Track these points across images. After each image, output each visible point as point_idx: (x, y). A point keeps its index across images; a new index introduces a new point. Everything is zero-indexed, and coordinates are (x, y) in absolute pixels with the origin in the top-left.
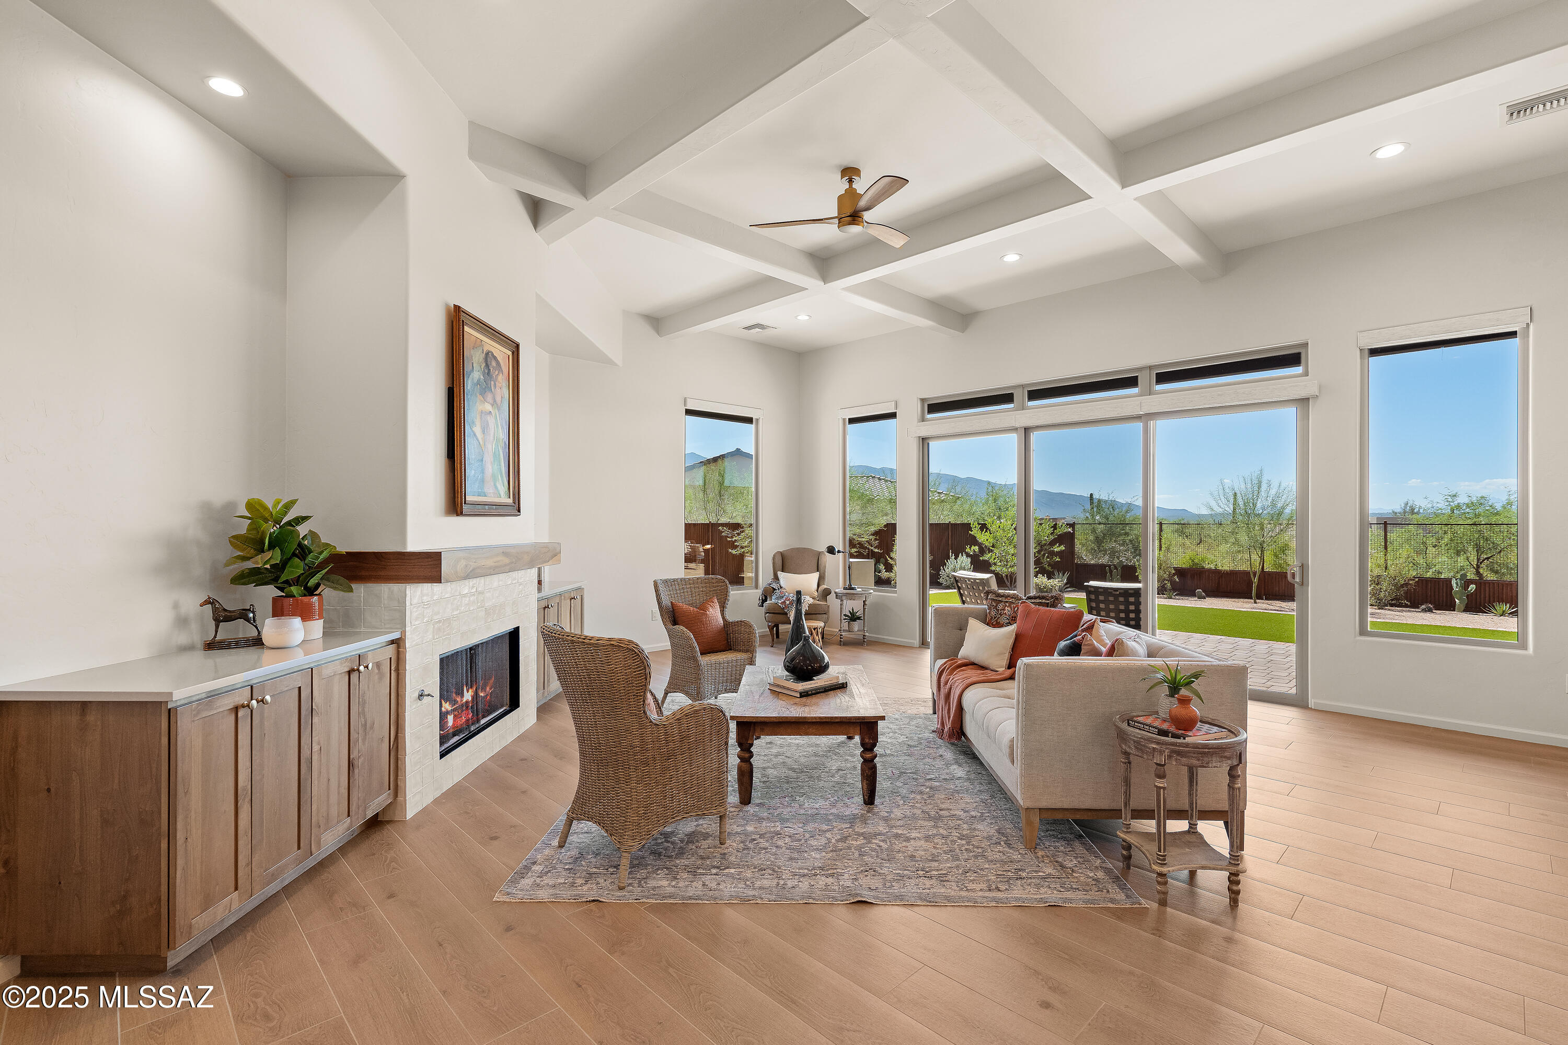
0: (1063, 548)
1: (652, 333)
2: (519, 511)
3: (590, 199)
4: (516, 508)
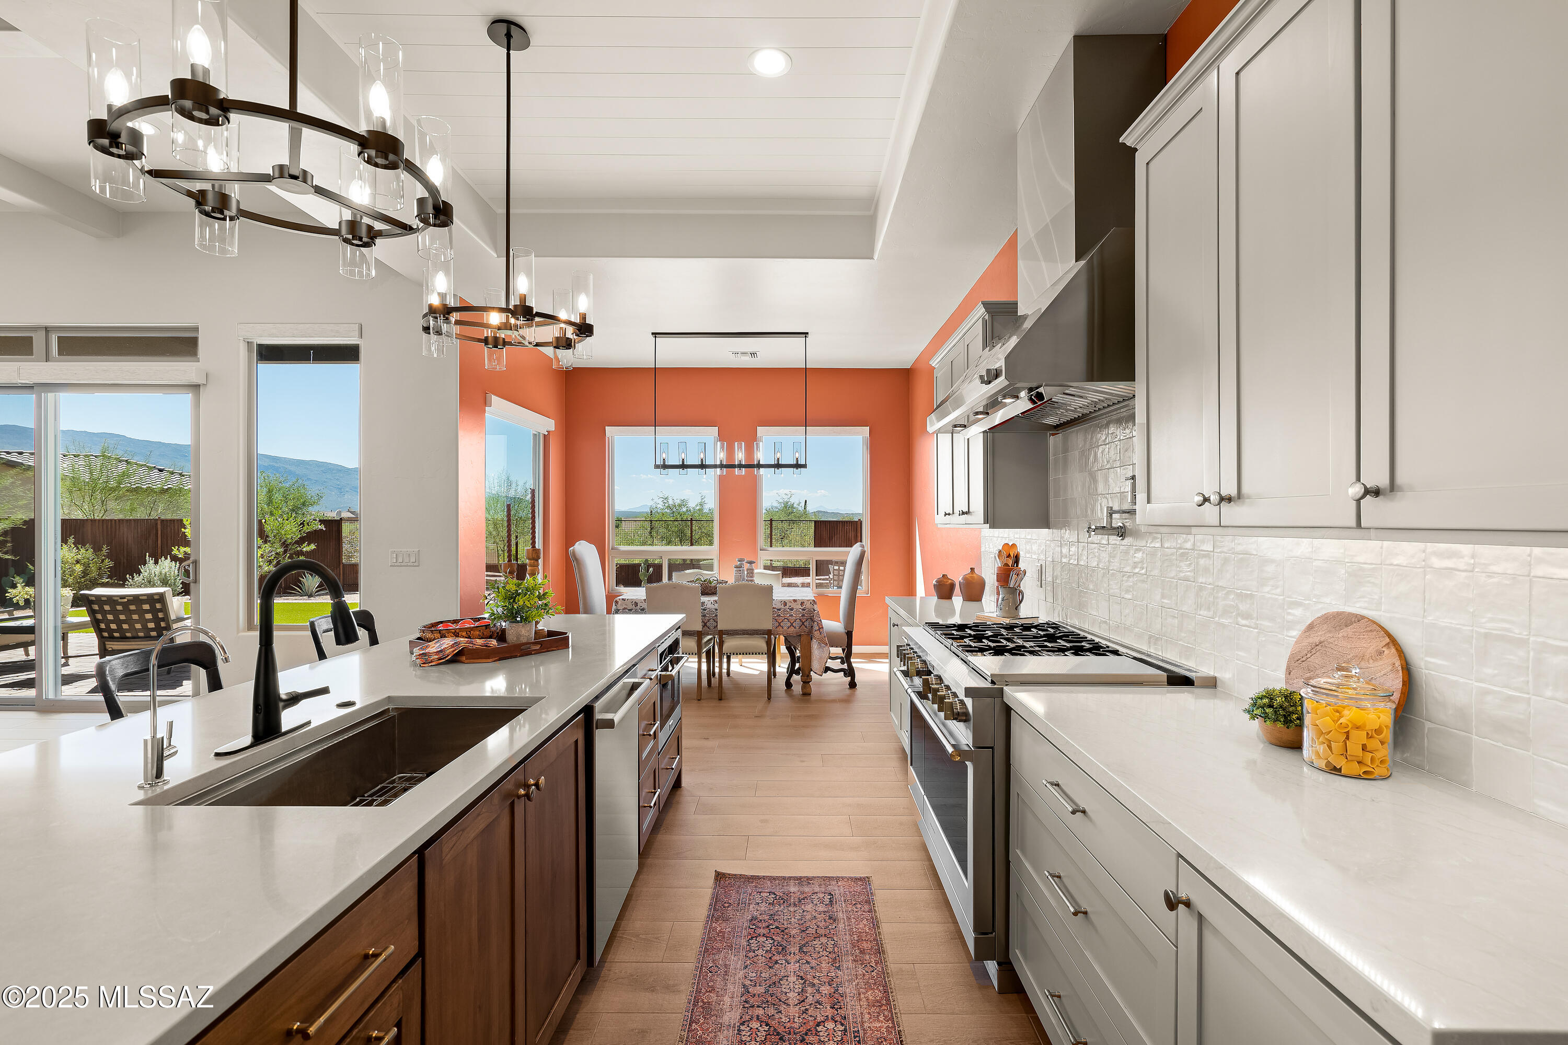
0: (313, 547)
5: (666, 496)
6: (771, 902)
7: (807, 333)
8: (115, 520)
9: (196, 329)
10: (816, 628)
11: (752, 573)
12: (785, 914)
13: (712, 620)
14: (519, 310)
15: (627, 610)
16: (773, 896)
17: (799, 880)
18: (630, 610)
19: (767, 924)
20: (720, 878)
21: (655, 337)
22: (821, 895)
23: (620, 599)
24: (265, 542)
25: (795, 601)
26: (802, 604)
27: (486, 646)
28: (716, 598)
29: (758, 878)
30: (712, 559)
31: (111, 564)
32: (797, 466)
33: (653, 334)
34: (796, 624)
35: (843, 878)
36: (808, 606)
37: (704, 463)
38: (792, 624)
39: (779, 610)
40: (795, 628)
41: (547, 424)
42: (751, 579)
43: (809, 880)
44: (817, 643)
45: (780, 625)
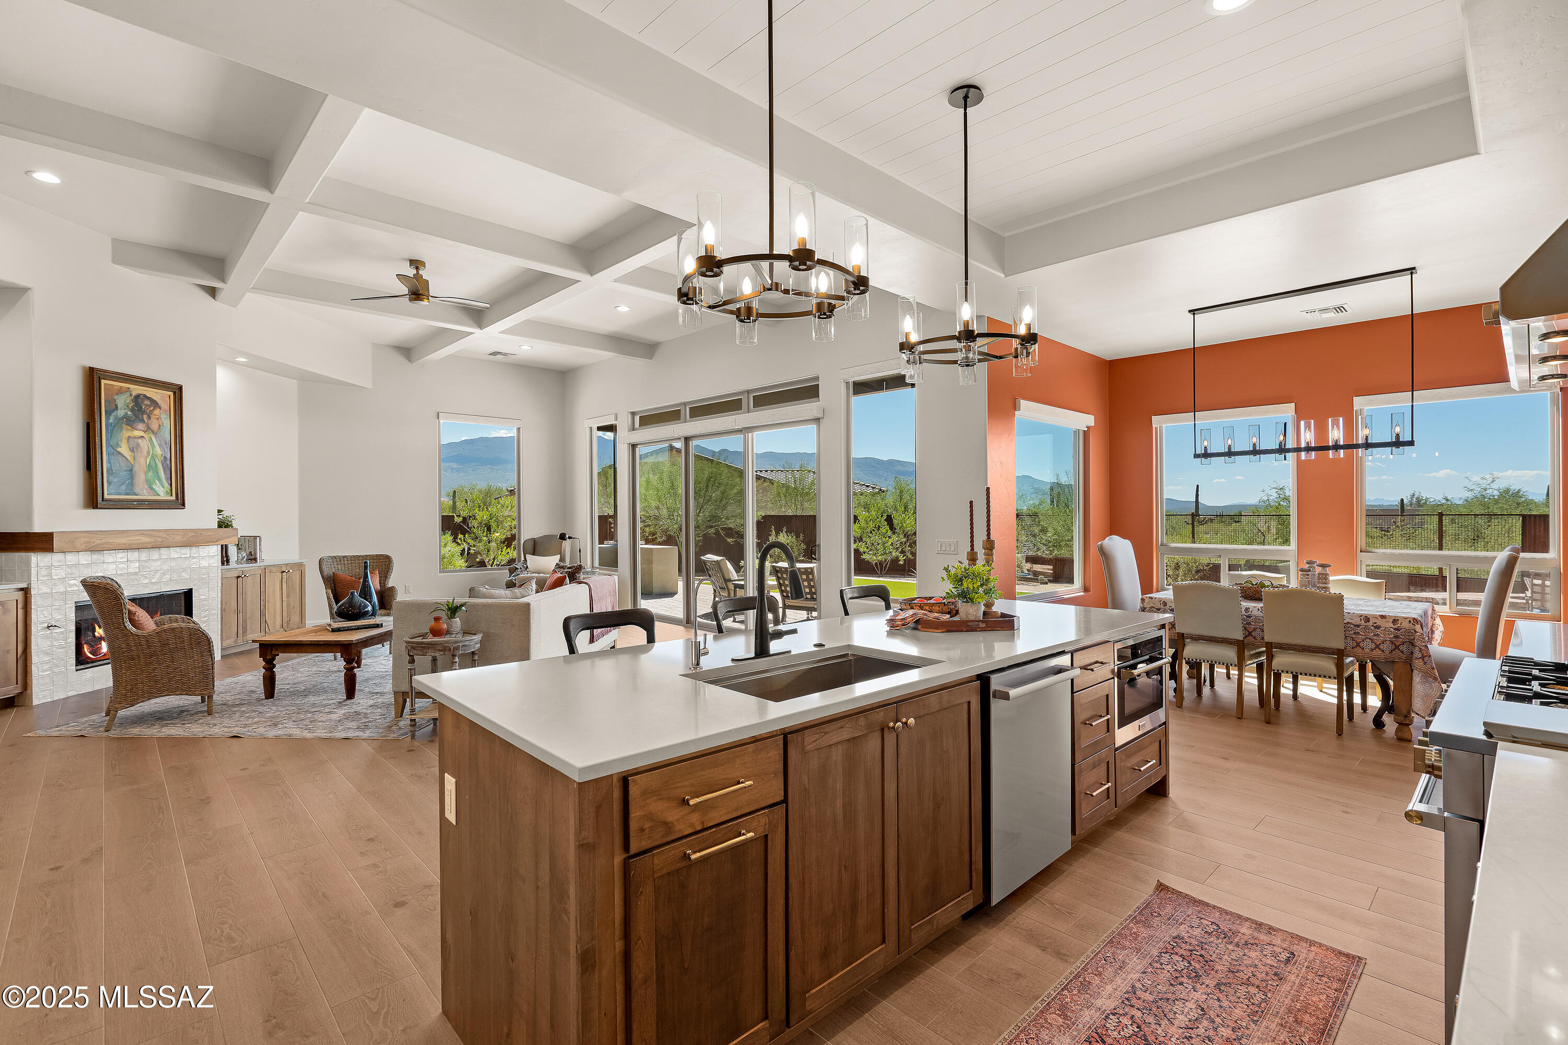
1: (403, 360)
2: (184, 505)
3: (227, 282)
4: (180, 502)
5: (1281, 486)
6: (1209, 931)
7: (1414, 268)
8: (807, 516)
9: (817, 378)
10: (1417, 654)
11: (1326, 579)
12: (1219, 948)
13: (1258, 630)
14: (963, 335)
15: (1155, 609)
16: (1215, 927)
17: (1259, 926)
18: (1159, 609)
19: (1191, 948)
20: (1162, 890)
21: (1194, 314)
22: (1278, 950)
23: (1146, 597)
24: (894, 533)
25: (1383, 617)
26: (1395, 621)
27: (938, 619)
28: (1262, 605)
29: (1207, 905)
30: (1287, 561)
31: (805, 547)
32: (1398, 443)
33: (1190, 311)
34: (1386, 647)
35: (1320, 945)
36: (1405, 625)
37: (1257, 448)
38: (1377, 647)
39: (1358, 626)
40: (1383, 651)
41: (1086, 420)
42: (1324, 585)
43: (1271, 930)
44: (1420, 675)
45: (1358, 645)
